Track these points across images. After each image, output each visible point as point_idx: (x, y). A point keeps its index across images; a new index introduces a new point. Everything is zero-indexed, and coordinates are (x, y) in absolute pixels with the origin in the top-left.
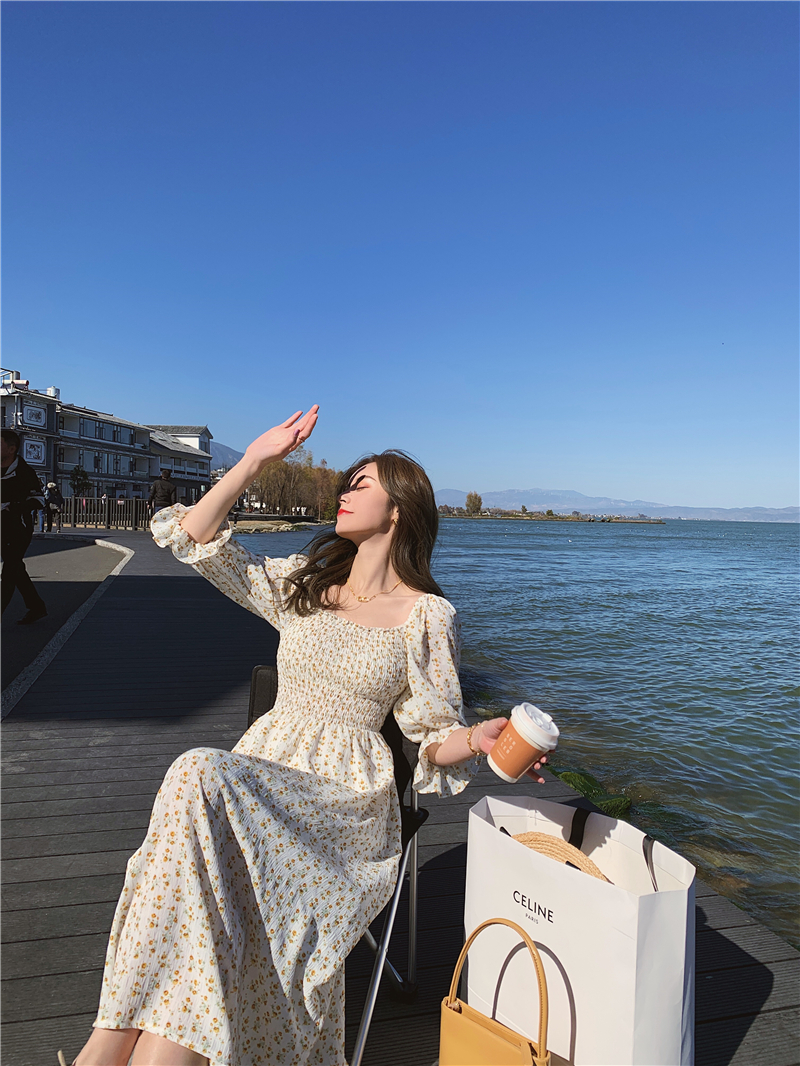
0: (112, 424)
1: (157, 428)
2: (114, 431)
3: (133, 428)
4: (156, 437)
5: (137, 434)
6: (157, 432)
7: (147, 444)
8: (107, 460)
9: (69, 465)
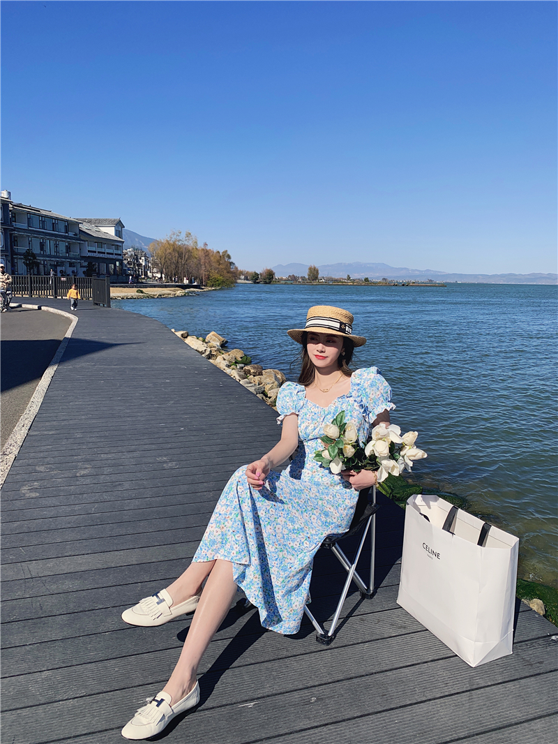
0: (52, 218)
1: (84, 220)
2: (53, 224)
3: (67, 221)
4: (84, 227)
5: (70, 225)
6: (84, 223)
7: (78, 232)
8: (49, 245)
9: (22, 249)
